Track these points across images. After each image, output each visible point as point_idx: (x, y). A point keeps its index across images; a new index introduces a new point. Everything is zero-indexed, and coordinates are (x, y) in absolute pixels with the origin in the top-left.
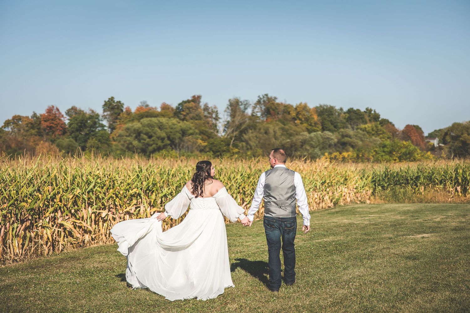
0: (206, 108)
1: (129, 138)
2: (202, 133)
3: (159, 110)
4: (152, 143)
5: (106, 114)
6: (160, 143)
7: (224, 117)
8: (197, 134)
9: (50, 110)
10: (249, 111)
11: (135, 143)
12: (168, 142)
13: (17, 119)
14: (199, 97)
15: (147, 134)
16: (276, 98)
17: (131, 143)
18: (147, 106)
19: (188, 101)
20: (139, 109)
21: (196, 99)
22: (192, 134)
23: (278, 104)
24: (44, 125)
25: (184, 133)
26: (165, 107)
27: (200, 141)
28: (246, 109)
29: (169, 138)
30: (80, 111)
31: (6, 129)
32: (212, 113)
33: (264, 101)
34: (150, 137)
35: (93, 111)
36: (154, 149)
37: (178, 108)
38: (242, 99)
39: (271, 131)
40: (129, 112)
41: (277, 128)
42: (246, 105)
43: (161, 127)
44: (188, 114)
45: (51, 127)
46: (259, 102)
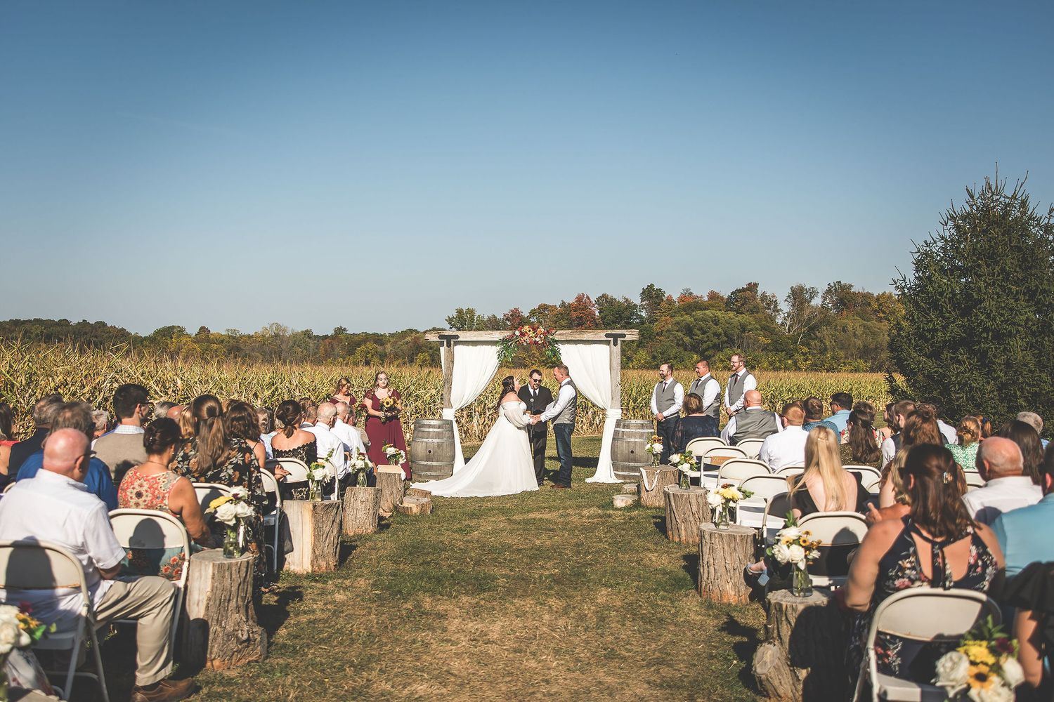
0: (764, 297)
1: (679, 334)
2: (764, 328)
3: (706, 299)
4: (706, 339)
5: (644, 303)
6: (716, 340)
7: (785, 307)
8: (757, 329)
9: (579, 299)
10: (817, 301)
11: (687, 339)
12: (726, 339)
13: (544, 308)
14: (756, 285)
15: (701, 329)
16: (851, 286)
17: (682, 339)
18: (691, 294)
19: (743, 290)
20: (681, 299)
21: (752, 287)
22: (751, 330)
23: (854, 293)
24: (574, 315)
25: (743, 328)
26: (713, 296)
27: (762, 339)
28: (812, 298)
29: (726, 334)
30: (612, 299)
31: (532, 320)
32: (771, 303)
33: (836, 290)
34: (704, 333)
35: (627, 300)
36: (708, 346)
37: (730, 297)
38: (807, 287)
39: (850, 328)
40: (670, 301)
41: (857, 325)
42: (813, 293)
43: (716, 322)
44: (743, 305)
45: (581, 318)
46: (829, 291)
